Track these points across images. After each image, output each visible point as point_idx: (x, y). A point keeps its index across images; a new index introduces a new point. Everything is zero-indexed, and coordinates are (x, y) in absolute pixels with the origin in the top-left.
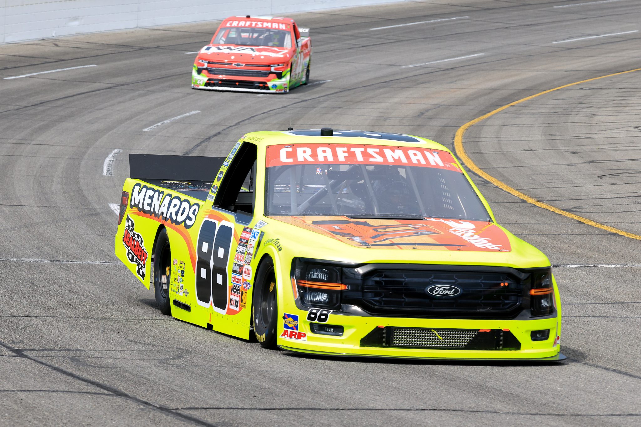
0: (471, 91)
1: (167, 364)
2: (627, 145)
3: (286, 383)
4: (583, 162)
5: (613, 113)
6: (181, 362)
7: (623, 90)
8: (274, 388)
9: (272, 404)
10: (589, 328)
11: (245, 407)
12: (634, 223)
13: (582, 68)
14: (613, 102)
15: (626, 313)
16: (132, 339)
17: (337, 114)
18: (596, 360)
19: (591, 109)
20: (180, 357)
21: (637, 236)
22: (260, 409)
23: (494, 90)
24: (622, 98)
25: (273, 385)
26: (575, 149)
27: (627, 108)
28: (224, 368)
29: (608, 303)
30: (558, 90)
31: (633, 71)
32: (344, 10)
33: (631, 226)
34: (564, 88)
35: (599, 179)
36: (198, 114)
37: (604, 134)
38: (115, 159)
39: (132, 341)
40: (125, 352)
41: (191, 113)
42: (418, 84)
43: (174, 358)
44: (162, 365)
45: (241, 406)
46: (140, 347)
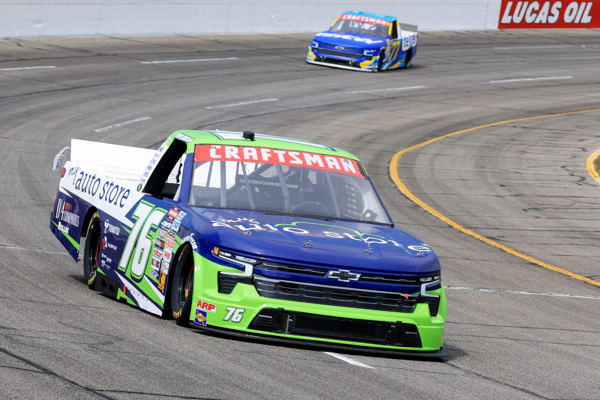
0: (409, 121)
1: (96, 348)
2: (553, 182)
3: (208, 375)
4: (510, 194)
5: (543, 152)
6: (110, 348)
7: (554, 131)
8: (197, 379)
9: (194, 393)
10: (502, 349)
11: (167, 394)
12: (553, 255)
13: (515, 108)
14: (544, 141)
15: (539, 338)
16: (66, 323)
17: (280, 131)
18: (506, 379)
19: (522, 147)
20: (109, 343)
21: (555, 268)
22: (181, 397)
23: (432, 121)
24: (552, 139)
25: (196, 376)
26: (504, 182)
27: (557, 148)
28: (151, 356)
29: (522, 327)
30: (492, 126)
31: (564, 114)
32: (295, 34)
33: (550, 258)
34: (498, 125)
35: (524, 212)
36: (148, 120)
37: (533, 170)
38: (65, 156)
39: (65, 324)
40: (57, 334)
41: (142, 119)
42: (360, 110)
43: (104, 344)
44: (91, 349)
45: (163, 392)
46: (72, 331)
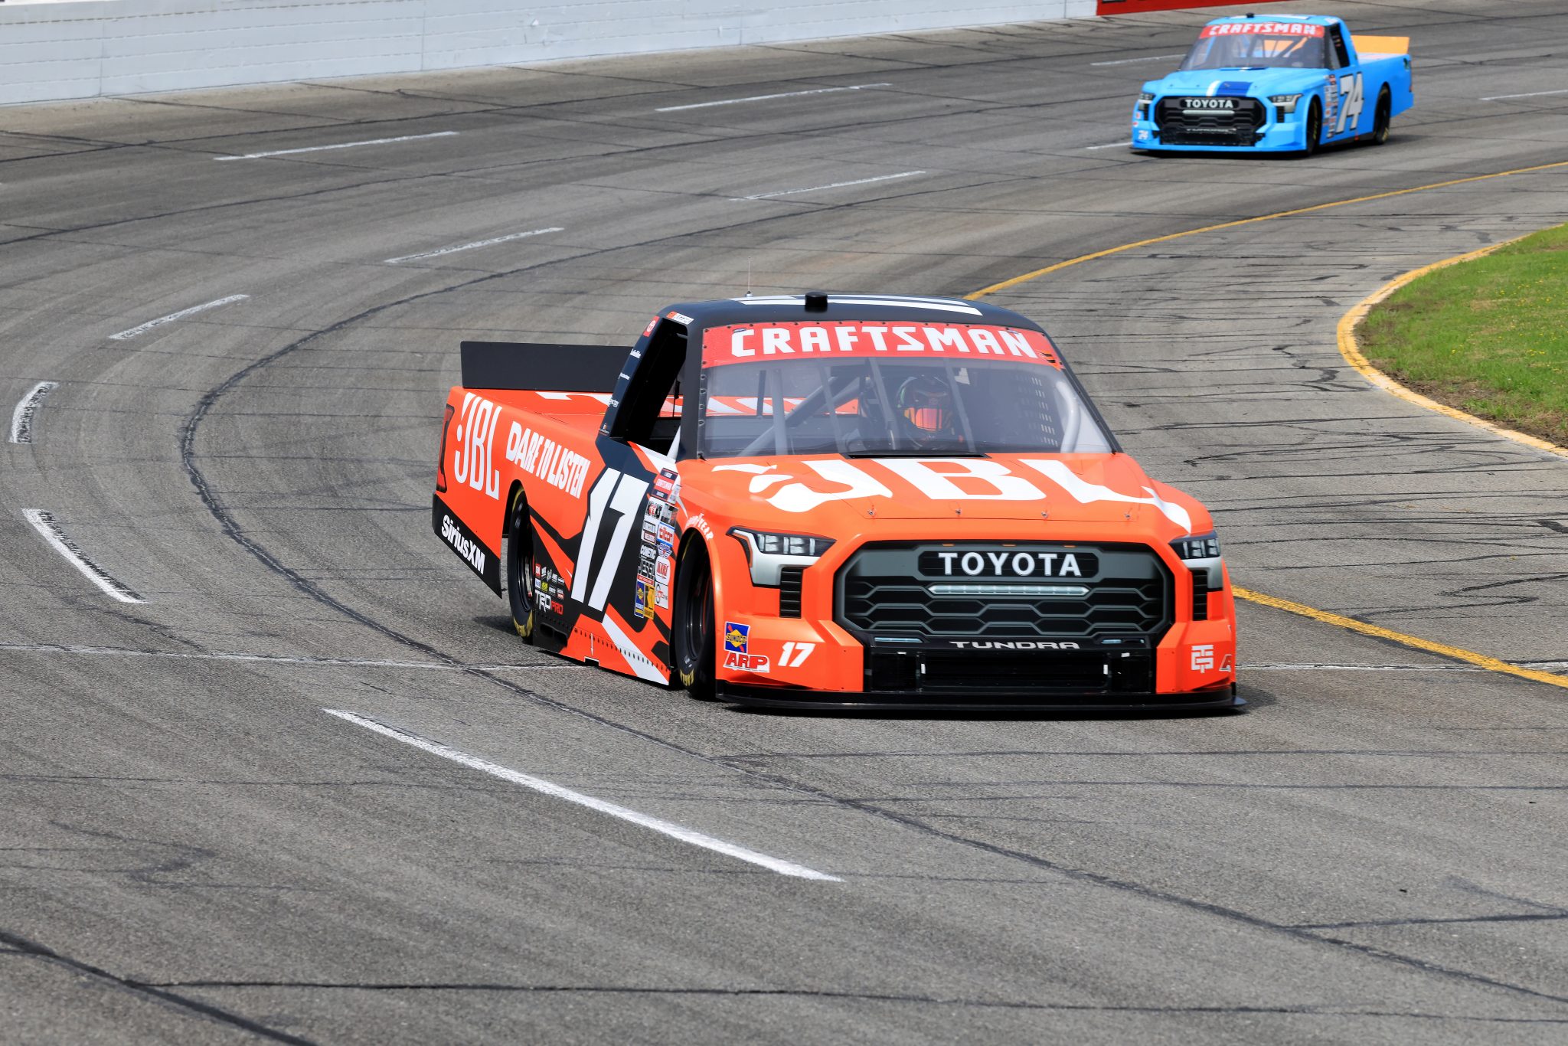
0: (892, 259)
1: (149, 880)
2: (1257, 388)
3: (432, 926)
4: (1151, 426)
5: (1226, 314)
6: (182, 877)
7: (1251, 261)
8: (403, 938)
9: (398, 974)
10: (1153, 811)
11: (332, 982)
12: (1267, 569)
13: (1152, 210)
14: (1228, 288)
15: (1243, 777)
16: (68, 823)
17: (575, 307)
18: (1169, 883)
19: (1173, 305)
20: (181, 865)
21: (1273, 600)
22: (367, 987)
23: (948, 256)
24: (1248, 280)
25: (401, 932)
26: (1136, 396)
27: (1260, 303)
28: (285, 890)
29: (1201, 753)
30: (1097, 258)
31: (1275, 216)
32: (595, 64)
33: (1259, 576)
34: (1112, 254)
35: (1190, 466)
36: (243, 301)
37: (1204, 361)
38: (39, 406)
39: (66, 827)
40: (48, 853)
41: (227, 300)
42: (768, 240)
43: (166, 869)
44: (136, 884)
45: (321, 979)
46: (85, 841)
